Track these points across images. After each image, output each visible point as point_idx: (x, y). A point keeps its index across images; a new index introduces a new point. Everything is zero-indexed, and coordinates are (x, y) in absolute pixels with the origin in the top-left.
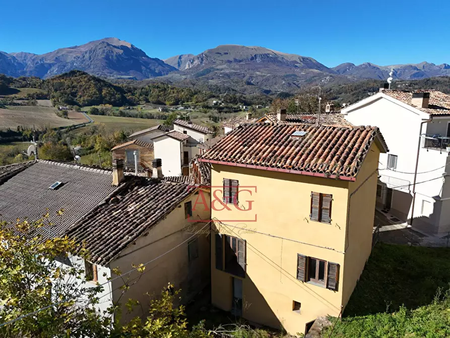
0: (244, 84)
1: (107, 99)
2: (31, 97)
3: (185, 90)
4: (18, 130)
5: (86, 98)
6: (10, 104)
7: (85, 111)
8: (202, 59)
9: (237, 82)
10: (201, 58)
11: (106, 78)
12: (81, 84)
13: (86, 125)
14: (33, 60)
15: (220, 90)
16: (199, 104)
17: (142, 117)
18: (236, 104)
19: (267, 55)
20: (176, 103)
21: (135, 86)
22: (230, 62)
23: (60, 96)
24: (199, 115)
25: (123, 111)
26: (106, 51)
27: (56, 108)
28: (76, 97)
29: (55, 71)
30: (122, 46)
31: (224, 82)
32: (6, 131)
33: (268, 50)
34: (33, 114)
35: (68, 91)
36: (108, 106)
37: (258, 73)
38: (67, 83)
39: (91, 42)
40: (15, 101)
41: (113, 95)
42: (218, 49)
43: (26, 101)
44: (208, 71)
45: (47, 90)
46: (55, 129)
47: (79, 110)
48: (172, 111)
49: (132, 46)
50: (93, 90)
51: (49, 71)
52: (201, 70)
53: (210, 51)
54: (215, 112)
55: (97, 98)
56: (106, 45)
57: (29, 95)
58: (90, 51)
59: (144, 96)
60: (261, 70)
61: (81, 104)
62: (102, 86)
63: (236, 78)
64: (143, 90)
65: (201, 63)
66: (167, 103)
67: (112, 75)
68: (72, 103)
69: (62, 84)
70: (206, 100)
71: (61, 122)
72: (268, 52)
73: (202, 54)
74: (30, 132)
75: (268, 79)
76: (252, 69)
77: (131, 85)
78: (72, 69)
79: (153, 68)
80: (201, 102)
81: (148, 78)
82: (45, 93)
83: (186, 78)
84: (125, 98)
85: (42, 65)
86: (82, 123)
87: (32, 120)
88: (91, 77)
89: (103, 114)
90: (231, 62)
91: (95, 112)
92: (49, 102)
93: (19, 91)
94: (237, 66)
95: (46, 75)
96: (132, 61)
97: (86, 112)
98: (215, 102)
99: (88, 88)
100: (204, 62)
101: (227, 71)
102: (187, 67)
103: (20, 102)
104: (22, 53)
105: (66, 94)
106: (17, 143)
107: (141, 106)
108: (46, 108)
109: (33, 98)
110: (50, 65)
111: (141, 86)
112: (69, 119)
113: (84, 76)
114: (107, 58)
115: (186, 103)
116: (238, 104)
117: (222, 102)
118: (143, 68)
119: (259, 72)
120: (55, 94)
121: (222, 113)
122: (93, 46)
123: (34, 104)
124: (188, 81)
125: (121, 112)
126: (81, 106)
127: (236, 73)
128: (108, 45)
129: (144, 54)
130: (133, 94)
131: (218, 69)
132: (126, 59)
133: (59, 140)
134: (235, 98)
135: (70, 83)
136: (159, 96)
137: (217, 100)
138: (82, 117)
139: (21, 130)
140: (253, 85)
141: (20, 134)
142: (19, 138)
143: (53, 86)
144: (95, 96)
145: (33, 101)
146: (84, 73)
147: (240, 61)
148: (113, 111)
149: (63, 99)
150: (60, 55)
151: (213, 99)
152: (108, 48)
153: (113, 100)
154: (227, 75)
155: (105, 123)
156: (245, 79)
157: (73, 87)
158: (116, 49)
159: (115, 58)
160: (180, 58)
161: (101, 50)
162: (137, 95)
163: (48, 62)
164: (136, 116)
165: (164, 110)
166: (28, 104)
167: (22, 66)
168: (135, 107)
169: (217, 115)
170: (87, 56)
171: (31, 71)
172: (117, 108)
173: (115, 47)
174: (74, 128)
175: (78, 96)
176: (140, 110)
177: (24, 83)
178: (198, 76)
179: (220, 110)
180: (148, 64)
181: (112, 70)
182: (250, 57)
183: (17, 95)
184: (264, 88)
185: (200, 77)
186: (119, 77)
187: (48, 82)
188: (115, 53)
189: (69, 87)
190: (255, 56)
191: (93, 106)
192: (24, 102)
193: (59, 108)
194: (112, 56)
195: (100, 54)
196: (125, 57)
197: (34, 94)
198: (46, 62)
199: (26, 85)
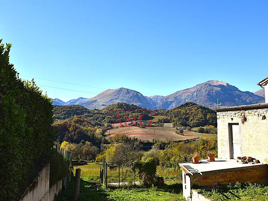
2: (160, 121)
4: (153, 141)
5: (195, 121)
7: (194, 130)
12: (192, 111)
13: (196, 140)
14: (161, 100)
23: (178, 120)
26: (208, 90)
27: (175, 128)
28: (188, 120)
29: (174, 105)
30: (220, 85)
32: (146, 142)
34: (161, 132)
35: (183, 117)
36: (211, 127)
38: (183, 111)
39: (197, 85)
41: (214, 118)
45: (170, 116)
46: (176, 142)
47: (190, 130)
50: (200, 115)
51: (170, 106)
55: (203, 121)
56: (208, 85)
58: (197, 91)
61: (191, 125)
62: (207, 112)
67: (212, 106)
68: (185, 125)
69: (179, 112)
71: (179, 138)
74: (160, 143)
79: (244, 99)
82: (169, 118)
85: (167, 102)
86: (193, 138)
87: (161, 136)
88: (199, 106)
89: (207, 132)
91: (202, 131)
92: (171, 125)
93: (154, 118)
99: (197, 114)
103: (153, 124)
105: (182, 119)
108: (169, 129)
109: (161, 122)
110: (171, 102)
112: (183, 135)
113: (194, 106)
114: (209, 94)
120: (175, 119)
122: (199, 87)
123: (162, 126)
126: (191, 127)
128: (210, 85)
132: (222, 94)
135: (184, 111)
139: (155, 142)
143: (174, 114)
144: (201, 119)
145: (161, 124)
146: (194, 104)
148: (216, 131)
149: (180, 122)
150: (177, 95)
152: (209, 87)
157: (187, 114)
158: (215, 88)
159: (214, 94)
161: (204, 90)
163: (170, 100)
166: (158, 126)
167: (155, 104)
170: (195, 94)
171: (159, 107)
173: (215, 86)
174: (188, 141)
175: (190, 120)
180: (241, 96)
181: (212, 103)
187: (171, 112)
188: (214, 90)
189: (184, 114)
191: (200, 127)
192: (156, 125)
193: (177, 128)
194: (213, 93)
195: (204, 92)
196: (222, 93)
197: (162, 119)
198: (169, 100)
199: (158, 114)
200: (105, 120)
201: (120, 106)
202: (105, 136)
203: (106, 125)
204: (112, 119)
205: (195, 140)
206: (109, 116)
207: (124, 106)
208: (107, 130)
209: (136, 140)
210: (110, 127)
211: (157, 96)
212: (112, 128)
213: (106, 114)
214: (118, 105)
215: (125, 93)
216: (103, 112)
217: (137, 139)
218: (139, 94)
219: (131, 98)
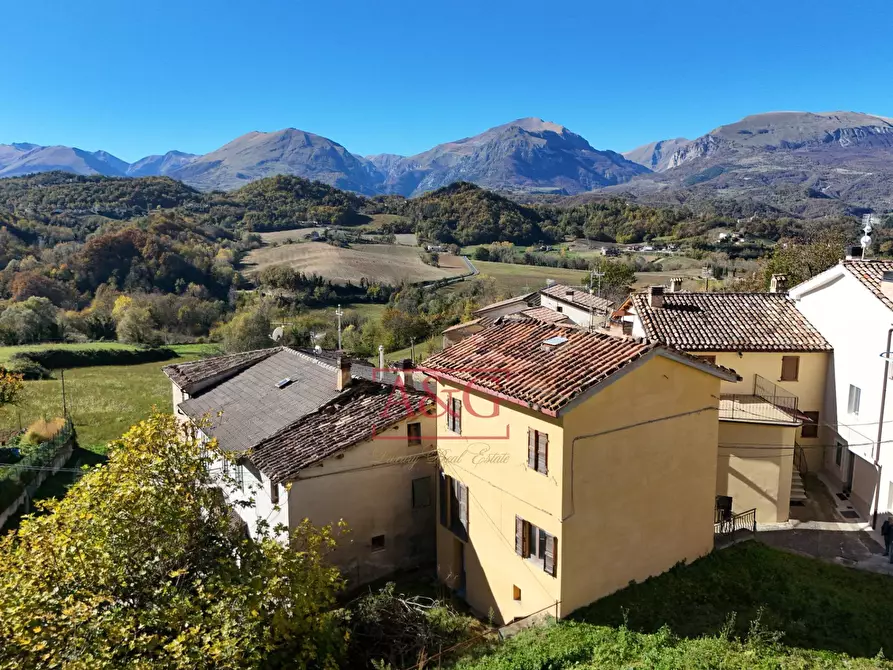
0: (802, 194)
1: (507, 232)
2: (387, 229)
3: (659, 212)
4: (362, 284)
5: (470, 230)
6: (357, 241)
7: (468, 253)
8: (706, 148)
9: (783, 193)
10: (704, 145)
11: (510, 193)
12: (465, 205)
13: (466, 278)
14: (399, 167)
15: (740, 211)
16: (687, 239)
17: (565, 267)
18: (776, 240)
19: (868, 131)
20: (638, 239)
21: (559, 207)
22: (770, 149)
23: (431, 228)
24: (685, 262)
25: (532, 254)
26: (515, 144)
27: (422, 249)
28: (455, 228)
29: (430, 184)
30: (545, 132)
31: (753, 193)
32: (344, 286)
33: (873, 118)
34: (386, 258)
35: (444, 219)
36: (507, 245)
37: (840, 170)
38: (444, 204)
40: (364, 237)
41: (517, 224)
42: (744, 123)
43: (379, 236)
44: (719, 170)
45: (412, 216)
46: (415, 285)
47: (457, 253)
48: (628, 254)
49: (564, 130)
50: (484, 216)
51: (420, 184)
52: (702, 170)
53: (725, 130)
54: (721, 258)
55: (489, 230)
56: (516, 132)
57: (385, 227)
58: (489, 146)
59: (575, 225)
60: (851, 163)
61: (461, 241)
62: (500, 209)
63: (782, 185)
64: (574, 214)
65: (704, 155)
66: (619, 238)
67: (521, 187)
68: (447, 239)
69: (435, 207)
70: (703, 232)
71: (427, 273)
72: (873, 123)
73: (708, 136)
74: (378, 289)
75: (865, 184)
76: (825, 163)
77: (553, 207)
78: (456, 180)
79: (600, 171)
80: (692, 236)
81: (590, 189)
82: (409, 222)
83: (666, 188)
84: (539, 229)
85: (411, 174)
86: (458, 275)
87: (385, 269)
88: (483, 192)
89: (496, 259)
90: (775, 148)
91: (483, 256)
92: (413, 239)
93: (371, 220)
94: (788, 157)
95: (416, 191)
96: (561, 160)
97: (469, 256)
98: (722, 236)
99: (478, 213)
100: (709, 153)
101: (763, 170)
102: (671, 165)
103: (370, 237)
104: (382, 156)
105: (439, 224)
106: (357, 305)
107: (568, 244)
108: (406, 249)
109: (390, 232)
110: (424, 174)
111: (572, 206)
112: (439, 267)
113: (473, 191)
114: (517, 156)
115: (658, 238)
116: (780, 241)
117: (741, 236)
118: (582, 170)
119: (845, 167)
120: (423, 224)
121: (737, 260)
122: (494, 136)
123: (390, 241)
124: (670, 192)
125: (528, 256)
126: (461, 245)
127: (783, 172)
128: (521, 131)
129: (585, 144)
130: (555, 223)
131: (740, 167)
132: (549, 155)
133: (419, 302)
134: (773, 227)
135: (447, 205)
136: (603, 225)
137: (729, 231)
138: (460, 265)
139: (365, 285)
140: (825, 197)
141: (363, 291)
142: (362, 297)
143: (422, 210)
144: (486, 226)
145: (389, 236)
146: (473, 187)
147: (797, 146)
148: (515, 255)
149: (435, 233)
150: (439, 155)
151: (720, 229)
152: (520, 137)
153: (516, 234)
154: (761, 176)
155: (497, 276)
156: (806, 185)
157: (453, 211)
158: (535, 140)
159: (530, 155)
160: (658, 147)
161: (507, 144)
162: (562, 224)
163: (421, 168)
164: (554, 264)
165: (610, 252)
166: (381, 242)
167: (381, 177)
168: (555, 247)
169: (724, 264)
170: (483, 155)
171: (393, 186)
172: (522, 248)
173: (532, 134)
174: (445, 283)
175: (459, 228)
176: (563, 252)
177: (380, 205)
178: (693, 182)
179: (734, 252)
180: (592, 163)
181: (523, 178)
182: (822, 136)
183: (367, 227)
184: (855, 204)
185: (698, 185)
186: (534, 189)
187: (415, 204)
188: (531, 146)
189: (446, 212)
190: (837, 132)
191: (481, 246)
192: (375, 238)
193: (426, 249)
194: (526, 153)
195: (506, 150)
196: (549, 152)
197: (392, 224)
198: (417, 168)
199: (382, 209)
200: (243, 221)
201: (284, 184)
202: (243, 266)
203: (245, 236)
204: (262, 221)
205: (463, 280)
206: (253, 212)
207: (296, 184)
208: (250, 250)
209: (318, 282)
210: (255, 243)
211: (388, 156)
212: (262, 245)
213: (246, 205)
214: (279, 182)
215: (300, 144)
216: (237, 200)
217: (321, 278)
218: (337, 148)
219: (317, 157)
